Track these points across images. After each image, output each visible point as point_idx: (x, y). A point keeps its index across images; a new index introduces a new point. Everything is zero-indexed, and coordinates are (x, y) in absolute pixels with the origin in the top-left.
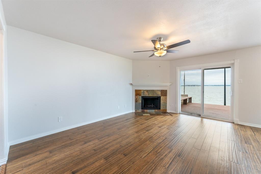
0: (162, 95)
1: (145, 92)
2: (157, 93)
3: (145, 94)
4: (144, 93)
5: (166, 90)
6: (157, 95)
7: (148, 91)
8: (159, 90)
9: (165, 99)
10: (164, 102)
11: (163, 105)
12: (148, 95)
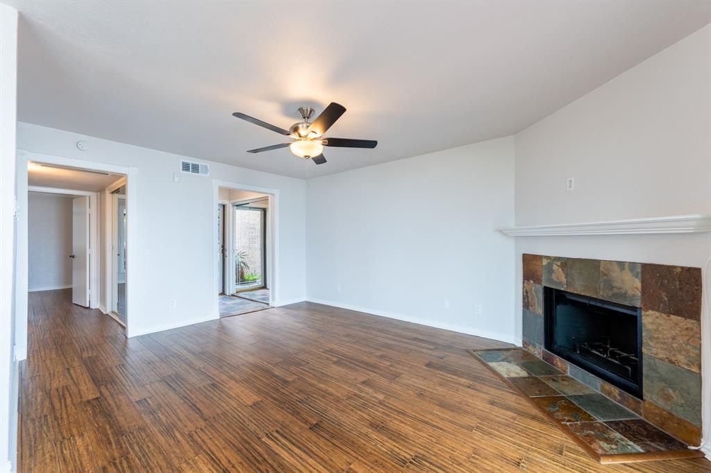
0: (651, 301)
1: (555, 267)
2: (616, 284)
3: (554, 277)
4: (551, 271)
5: (682, 268)
6: (615, 295)
7: (566, 263)
8: (633, 265)
9: (680, 340)
10: (671, 361)
11: (665, 380)
12: (568, 284)
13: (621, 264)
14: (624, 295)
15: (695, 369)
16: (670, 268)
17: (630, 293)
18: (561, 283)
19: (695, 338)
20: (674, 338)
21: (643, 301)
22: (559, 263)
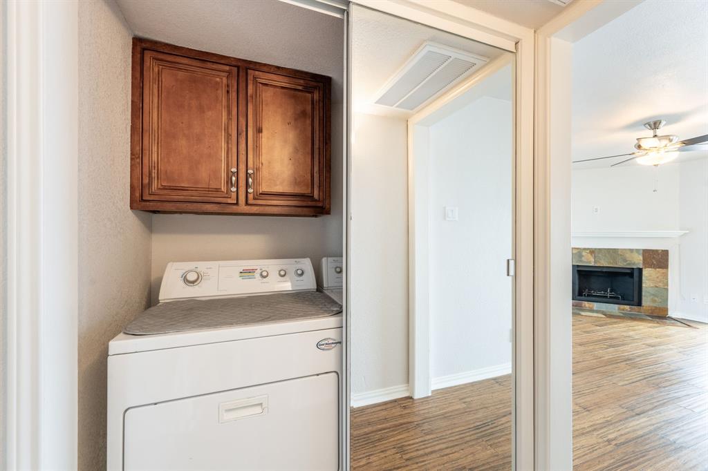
0: (649, 264)
1: (584, 254)
2: (628, 259)
3: (583, 259)
4: (580, 256)
5: (662, 251)
6: (629, 264)
7: (592, 251)
8: (637, 250)
9: (660, 277)
10: (657, 287)
11: (653, 295)
12: (595, 262)
13: (631, 250)
14: (634, 264)
15: (666, 287)
16: (657, 251)
17: (636, 262)
18: (590, 262)
19: (666, 276)
20: (658, 277)
21: (643, 265)
22: (588, 251)
